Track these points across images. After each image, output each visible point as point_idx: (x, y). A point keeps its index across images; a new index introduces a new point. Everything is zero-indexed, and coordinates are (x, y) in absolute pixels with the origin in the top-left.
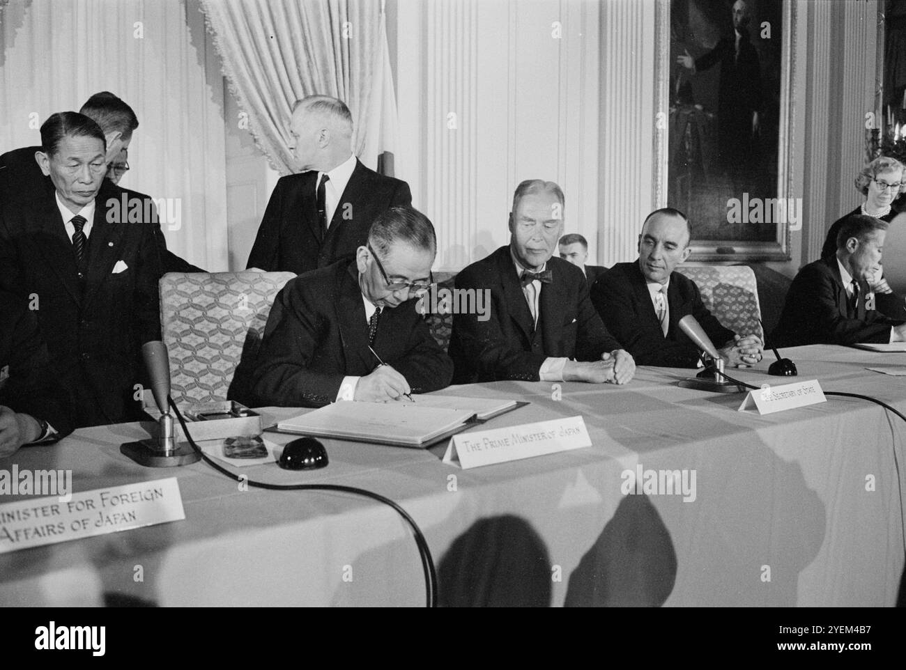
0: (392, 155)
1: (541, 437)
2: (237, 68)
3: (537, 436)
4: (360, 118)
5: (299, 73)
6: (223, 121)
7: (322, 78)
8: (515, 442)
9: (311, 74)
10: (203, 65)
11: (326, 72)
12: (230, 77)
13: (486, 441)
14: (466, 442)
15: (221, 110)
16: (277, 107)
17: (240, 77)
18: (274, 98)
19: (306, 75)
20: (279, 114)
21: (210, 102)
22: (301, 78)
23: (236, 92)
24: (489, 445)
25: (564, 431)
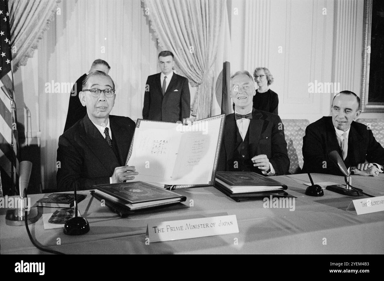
0: (229, 63)
1: (205, 226)
2: (158, 25)
3: (202, 225)
4: (213, 46)
5: (186, 26)
6: (156, 49)
7: (196, 28)
8: (187, 228)
9: (191, 27)
10: (148, 25)
11: (198, 26)
12: (155, 30)
13: (168, 227)
14: (155, 227)
15: (155, 44)
16: (175, 42)
17: (159, 29)
18: (174, 38)
19: (188, 27)
20: (176, 45)
21: (151, 40)
22: (186, 29)
23: (157, 36)
24: (169, 230)
25: (222, 223)
